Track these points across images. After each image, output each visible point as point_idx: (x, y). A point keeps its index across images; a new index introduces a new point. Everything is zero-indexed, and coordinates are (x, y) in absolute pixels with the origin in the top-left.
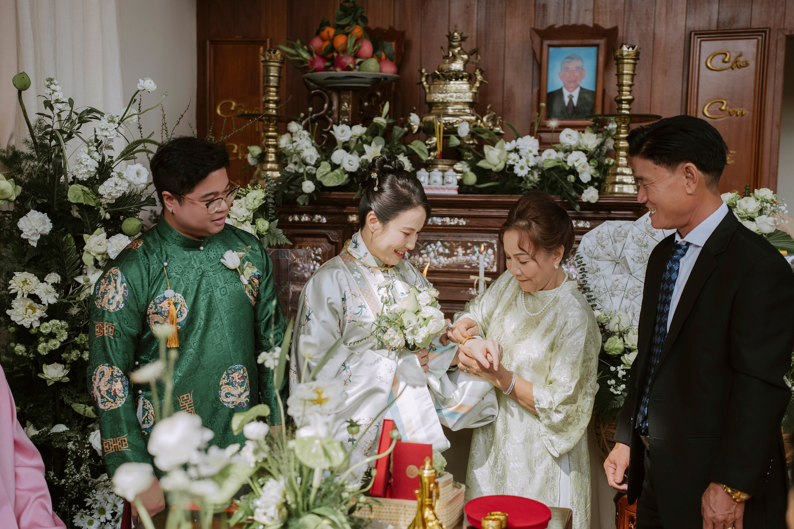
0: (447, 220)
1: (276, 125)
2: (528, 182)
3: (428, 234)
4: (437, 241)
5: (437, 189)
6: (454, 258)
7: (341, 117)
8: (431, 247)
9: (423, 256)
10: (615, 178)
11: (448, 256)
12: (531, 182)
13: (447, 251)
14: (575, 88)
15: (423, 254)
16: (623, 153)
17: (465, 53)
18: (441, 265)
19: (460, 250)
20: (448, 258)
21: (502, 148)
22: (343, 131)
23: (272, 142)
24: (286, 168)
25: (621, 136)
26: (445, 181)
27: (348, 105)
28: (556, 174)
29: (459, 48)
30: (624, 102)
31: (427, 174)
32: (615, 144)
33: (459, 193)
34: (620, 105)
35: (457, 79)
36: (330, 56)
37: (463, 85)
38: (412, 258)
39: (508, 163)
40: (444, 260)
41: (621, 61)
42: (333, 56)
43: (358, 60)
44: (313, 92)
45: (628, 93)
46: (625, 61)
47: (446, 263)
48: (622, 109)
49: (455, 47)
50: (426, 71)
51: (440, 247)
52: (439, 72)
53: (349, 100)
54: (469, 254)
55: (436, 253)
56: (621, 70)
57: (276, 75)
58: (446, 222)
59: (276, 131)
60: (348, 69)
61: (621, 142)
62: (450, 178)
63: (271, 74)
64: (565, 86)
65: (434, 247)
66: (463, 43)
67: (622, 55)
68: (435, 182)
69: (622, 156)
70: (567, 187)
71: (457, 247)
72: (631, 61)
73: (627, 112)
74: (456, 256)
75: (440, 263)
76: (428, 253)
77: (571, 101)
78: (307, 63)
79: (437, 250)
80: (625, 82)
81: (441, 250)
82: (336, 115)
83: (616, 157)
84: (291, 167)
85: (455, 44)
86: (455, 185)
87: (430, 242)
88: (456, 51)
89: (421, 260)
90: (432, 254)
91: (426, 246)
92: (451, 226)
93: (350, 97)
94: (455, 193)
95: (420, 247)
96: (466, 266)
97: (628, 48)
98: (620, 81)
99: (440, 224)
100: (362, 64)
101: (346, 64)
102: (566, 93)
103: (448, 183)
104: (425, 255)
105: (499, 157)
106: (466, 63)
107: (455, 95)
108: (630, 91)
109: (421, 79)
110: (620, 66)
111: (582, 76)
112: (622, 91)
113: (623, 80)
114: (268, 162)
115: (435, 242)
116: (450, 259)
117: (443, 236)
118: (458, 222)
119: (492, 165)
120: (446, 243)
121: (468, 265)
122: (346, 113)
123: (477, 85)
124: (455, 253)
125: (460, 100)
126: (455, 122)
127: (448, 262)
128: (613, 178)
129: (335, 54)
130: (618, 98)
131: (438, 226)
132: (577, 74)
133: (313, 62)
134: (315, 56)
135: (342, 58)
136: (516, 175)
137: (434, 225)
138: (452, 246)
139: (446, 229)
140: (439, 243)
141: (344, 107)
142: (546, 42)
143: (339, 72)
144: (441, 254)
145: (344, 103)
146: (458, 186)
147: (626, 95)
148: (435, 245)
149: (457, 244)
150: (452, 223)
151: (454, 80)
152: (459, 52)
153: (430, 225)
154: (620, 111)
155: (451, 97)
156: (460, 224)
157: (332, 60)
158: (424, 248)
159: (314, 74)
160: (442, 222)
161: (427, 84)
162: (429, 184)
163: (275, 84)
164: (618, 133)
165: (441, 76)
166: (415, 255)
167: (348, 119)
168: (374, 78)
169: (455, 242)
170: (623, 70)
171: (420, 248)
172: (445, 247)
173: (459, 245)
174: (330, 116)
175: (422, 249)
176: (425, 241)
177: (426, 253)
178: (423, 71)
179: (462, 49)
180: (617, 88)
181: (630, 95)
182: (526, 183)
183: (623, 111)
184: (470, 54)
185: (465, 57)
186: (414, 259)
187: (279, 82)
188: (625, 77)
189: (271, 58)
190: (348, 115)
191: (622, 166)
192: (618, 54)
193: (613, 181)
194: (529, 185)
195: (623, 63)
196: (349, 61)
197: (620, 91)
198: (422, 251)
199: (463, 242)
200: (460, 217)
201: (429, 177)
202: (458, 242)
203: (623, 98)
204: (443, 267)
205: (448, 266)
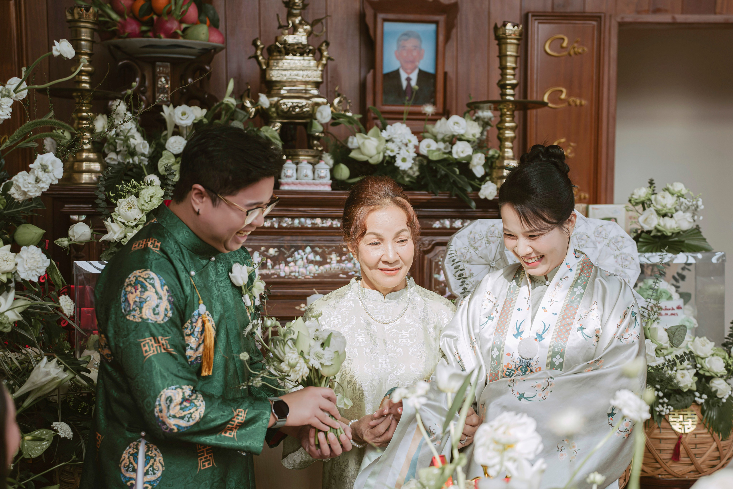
0: (318, 221)
1: (90, 103)
2: (405, 176)
3: (294, 238)
4: (306, 247)
5: (308, 184)
6: (327, 266)
7: (157, 95)
8: (299, 254)
9: (290, 265)
10: (503, 172)
11: (320, 264)
12: (409, 176)
13: (318, 258)
14: (413, 70)
15: (290, 262)
16: (508, 144)
17: (308, 24)
18: (312, 275)
19: (334, 257)
20: (319, 266)
21: (378, 137)
22: (184, 114)
23: (85, 124)
24: (106, 159)
25: (507, 125)
26: (316, 175)
27: (166, 80)
28: (444, 166)
29: (300, 18)
30: (508, 87)
31: (294, 166)
32: (500, 134)
33: (333, 189)
34: (504, 90)
35: (302, 55)
36: (147, 18)
37: (309, 61)
38: (277, 267)
39: (386, 154)
40: (314, 269)
41: (503, 41)
42: (152, 19)
43: (184, 26)
44: (120, 63)
45: (512, 77)
46: (509, 41)
47: (318, 272)
48: (506, 95)
49: (296, 16)
50: (261, 44)
51: (310, 253)
52: (281, 44)
53: (167, 74)
54: (344, 261)
55: (305, 261)
56: (504, 51)
57: (89, 38)
58: (316, 224)
59: (91, 111)
60: (175, 35)
61: (507, 132)
62: (322, 171)
63: (83, 38)
64: (402, 67)
65: (303, 254)
66: (303, 11)
67: (505, 34)
68: (306, 176)
69: (507, 148)
70: (462, 182)
71: (330, 253)
72: (515, 41)
73: (512, 98)
74: (330, 263)
75: (310, 273)
76: (295, 261)
77: (409, 85)
78: (115, 26)
79: (307, 258)
80: (509, 64)
81: (311, 257)
82: (149, 93)
83: (501, 148)
84: (112, 158)
85: (295, 12)
86: (328, 181)
87: (297, 248)
88: (297, 20)
89: (287, 269)
90: (300, 262)
91: (293, 252)
92: (323, 228)
93: (168, 70)
94: (328, 189)
95: (285, 254)
96: (341, 275)
97: (514, 27)
98: (504, 63)
99: (310, 226)
100: (189, 32)
101: (171, 29)
102: (404, 76)
103: (321, 177)
104: (292, 264)
105: (377, 148)
106: (309, 34)
107: (301, 73)
108: (514, 75)
109: (256, 52)
110: (503, 46)
111: (420, 56)
112: (506, 74)
113: (506, 62)
114: (83, 150)
115: (303, 248)
116: (321, 268)
117: (313, 241)
118: (332, 223)
119: (368, 156)
120: (317, 249)
121: (343, 274)
122: (163, 90)
123: (324, 61)
124: (328, 261)
125: (308, 79)
126: (305, 105)
127: (319, 271)
128: (500, 171)
129: (155, 17)
130: (502, 83)
131: (307, 228)
132: (415, 54)
133: (124, 26)
134: (127, 17)
135: (167, 21)
136: (398, 168)
137: (303, 228)
138: (324, 251)
139: (316, 231)
140: (308, 249)
141: (160, 83)
142: (381, 16)
143: (164, 40)
144: (312, 262)
145: (160, 77)
146: (331, 181)
147: (510, 80)
148: (304, 251)
149: (330, 249)
150: (324, 225)
151: (298, 54)
152: (300, 23)
153: (298, 228)
154: (504, 97)
155: (297, 75)
156: (334, 226)
157: (150, 23)
158: (291, 256)
159: (128, 40)
160: (312, 224)
161: (263, 58)
162: (297, 179)
163: (88, 51)
164: (502, 121)
165: (283, 50)
166: (279, 264)
167: (167, 98)
168: (203, 49)
169: (328, 247)
170: (506, 51)
171: (286, 256)
172: (316, 253)
173: (333, 251)
174: (143, 93)
175: (288, 257)
176: (292, 247)
177: (293, 261)
178: (259, 43)
179: (302, 19)
180: (500, 71)
181: (514, 79)
182: (403, 177)
183: (508, 98)
184: (312, 25)
185: (308, 27)
186: (280, 269)
187: (91, 49)
188: (509, 59)
189: (81, 16)
190: (167, 93)
191: (508, 158)
192: (501, 33)
193: (500, 175)
194: (407, 179)
195: (507, 43)
196: (174, 26)
197: (503, 75)
198: (289, 259)
199: (336, 247)
200: (333, 218)
201: (297, 170)
202: (331, 247)
203: (508, 82)
204: (314, 277)
205: (320, 276)
